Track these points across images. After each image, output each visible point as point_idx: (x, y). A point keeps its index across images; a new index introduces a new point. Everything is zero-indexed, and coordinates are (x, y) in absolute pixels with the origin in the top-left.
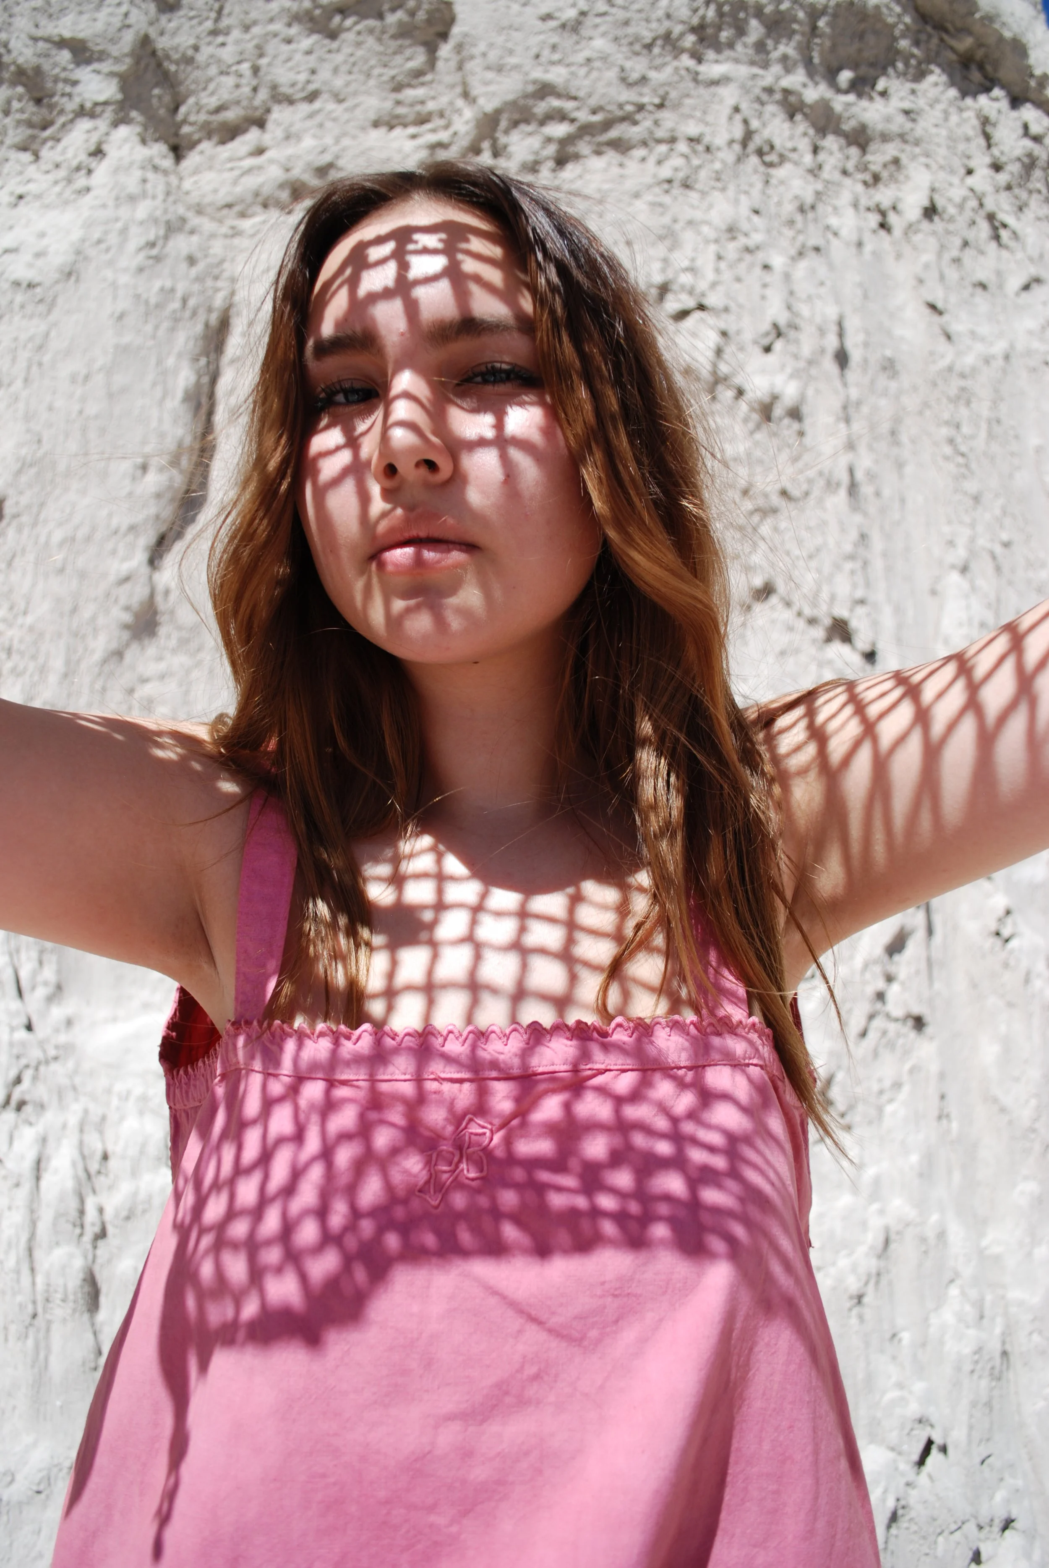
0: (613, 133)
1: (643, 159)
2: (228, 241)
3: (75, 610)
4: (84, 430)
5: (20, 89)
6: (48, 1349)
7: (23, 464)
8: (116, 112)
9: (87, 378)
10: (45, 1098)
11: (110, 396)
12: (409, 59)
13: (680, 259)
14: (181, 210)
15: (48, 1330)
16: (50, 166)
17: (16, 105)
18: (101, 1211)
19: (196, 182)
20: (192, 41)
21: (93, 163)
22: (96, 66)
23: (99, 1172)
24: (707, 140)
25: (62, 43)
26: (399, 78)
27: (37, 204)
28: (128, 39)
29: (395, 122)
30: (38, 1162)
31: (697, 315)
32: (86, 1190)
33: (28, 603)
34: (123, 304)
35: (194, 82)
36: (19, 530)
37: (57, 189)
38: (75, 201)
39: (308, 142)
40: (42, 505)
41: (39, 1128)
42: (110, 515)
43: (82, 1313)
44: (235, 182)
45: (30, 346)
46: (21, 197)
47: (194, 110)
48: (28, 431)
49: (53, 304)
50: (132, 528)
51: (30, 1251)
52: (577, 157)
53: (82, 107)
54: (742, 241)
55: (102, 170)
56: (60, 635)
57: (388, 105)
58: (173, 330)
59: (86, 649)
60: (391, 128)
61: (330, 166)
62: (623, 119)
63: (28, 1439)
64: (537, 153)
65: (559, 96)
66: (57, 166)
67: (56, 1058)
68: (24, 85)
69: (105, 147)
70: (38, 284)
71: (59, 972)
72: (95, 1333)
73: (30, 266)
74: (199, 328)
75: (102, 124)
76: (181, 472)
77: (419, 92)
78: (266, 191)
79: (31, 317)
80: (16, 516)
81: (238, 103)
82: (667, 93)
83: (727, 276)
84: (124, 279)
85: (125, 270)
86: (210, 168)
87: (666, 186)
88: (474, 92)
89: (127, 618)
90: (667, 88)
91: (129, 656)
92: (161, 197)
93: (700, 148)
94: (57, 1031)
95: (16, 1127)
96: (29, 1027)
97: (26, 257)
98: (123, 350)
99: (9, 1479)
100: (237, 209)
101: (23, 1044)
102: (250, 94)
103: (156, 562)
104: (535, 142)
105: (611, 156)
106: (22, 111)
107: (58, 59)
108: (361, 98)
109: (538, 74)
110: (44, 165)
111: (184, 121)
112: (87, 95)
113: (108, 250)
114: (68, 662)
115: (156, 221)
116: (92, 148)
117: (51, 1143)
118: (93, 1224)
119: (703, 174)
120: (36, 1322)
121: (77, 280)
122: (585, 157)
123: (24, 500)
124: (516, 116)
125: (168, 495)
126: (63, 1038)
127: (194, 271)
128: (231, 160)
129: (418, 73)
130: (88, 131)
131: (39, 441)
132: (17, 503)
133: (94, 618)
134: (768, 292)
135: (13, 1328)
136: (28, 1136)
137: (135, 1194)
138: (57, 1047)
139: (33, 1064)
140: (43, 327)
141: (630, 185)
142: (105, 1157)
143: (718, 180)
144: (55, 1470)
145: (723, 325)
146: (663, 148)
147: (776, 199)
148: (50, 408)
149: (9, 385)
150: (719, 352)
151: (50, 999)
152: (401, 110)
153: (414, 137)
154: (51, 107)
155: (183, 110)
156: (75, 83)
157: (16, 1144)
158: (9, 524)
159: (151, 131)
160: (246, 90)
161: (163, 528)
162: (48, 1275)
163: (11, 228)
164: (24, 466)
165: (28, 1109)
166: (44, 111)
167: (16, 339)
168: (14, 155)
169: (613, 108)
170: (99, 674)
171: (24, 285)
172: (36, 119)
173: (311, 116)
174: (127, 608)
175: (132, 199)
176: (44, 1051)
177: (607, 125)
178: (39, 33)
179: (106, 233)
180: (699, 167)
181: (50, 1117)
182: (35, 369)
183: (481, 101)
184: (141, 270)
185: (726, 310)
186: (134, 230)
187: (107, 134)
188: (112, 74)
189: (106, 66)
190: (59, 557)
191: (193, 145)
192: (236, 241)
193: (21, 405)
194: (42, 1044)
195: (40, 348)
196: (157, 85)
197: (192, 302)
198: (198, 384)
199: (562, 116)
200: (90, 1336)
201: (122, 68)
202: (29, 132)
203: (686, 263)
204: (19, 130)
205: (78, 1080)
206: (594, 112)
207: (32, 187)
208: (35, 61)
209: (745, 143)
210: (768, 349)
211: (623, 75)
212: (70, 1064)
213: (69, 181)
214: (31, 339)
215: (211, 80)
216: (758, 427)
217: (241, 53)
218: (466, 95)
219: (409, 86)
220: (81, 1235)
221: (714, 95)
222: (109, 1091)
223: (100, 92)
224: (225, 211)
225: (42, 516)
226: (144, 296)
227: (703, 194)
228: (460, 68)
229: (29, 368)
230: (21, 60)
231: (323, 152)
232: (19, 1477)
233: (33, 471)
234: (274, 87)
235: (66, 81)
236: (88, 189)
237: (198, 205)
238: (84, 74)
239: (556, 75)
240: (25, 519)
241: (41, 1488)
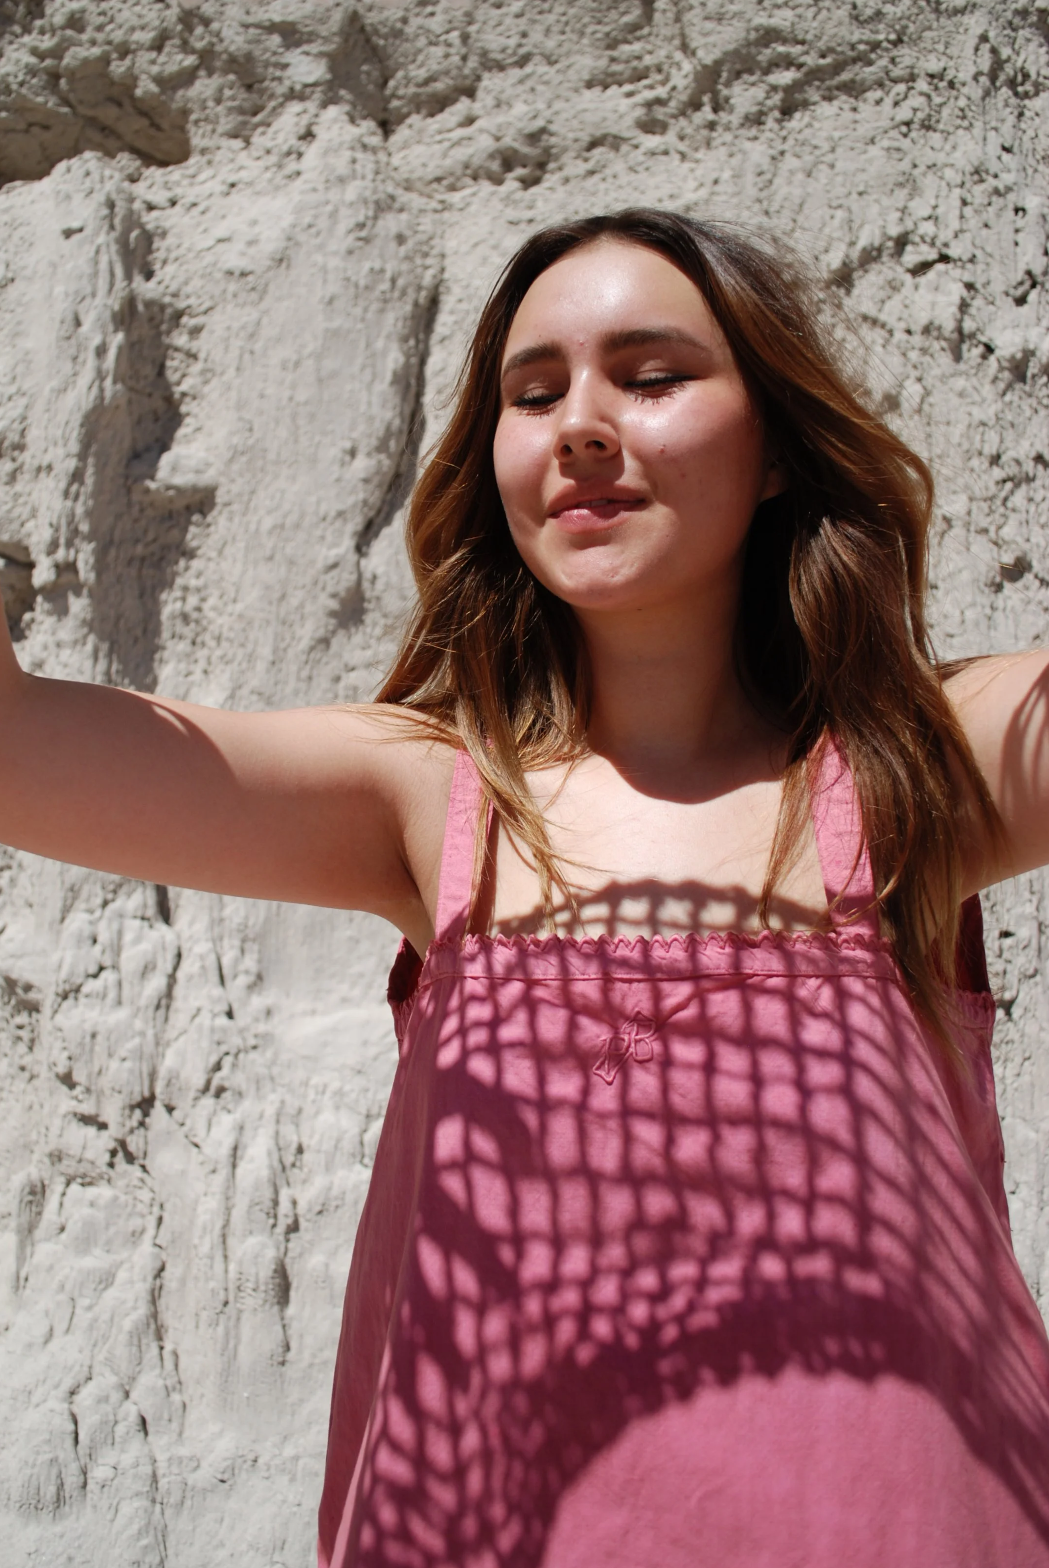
0: (845, 76)
1: (878, 102)
2: (437, 216)
3: (283, 597)
4: (294, 417)
5: (232, 77)
6: (238, 1337)
7: (235, 452)
8: (324, 93)
9: (297, 364)
10: (244, 1087)
11: (320, 381)
12: (624, 14)
13: (920, 208)
14: (390, 189)
15: (238, 1319)
16: (261, 153)
17: (228, 93)
18: (294, 1203)
19: (404, 158)
20: (400, 14)
21: (303, 146)
22: (305, 48)
23: (293, 1165)
24: (950, 74)
25: (272, 28)
26: (614, 33)
27: (249, 191)
28: (337, 17)
29: (609, 80)
30: (235, 1149)
31: (940, 267)
32: (281, 1182)
33: (237, 591)
34: (333, 288)
35: (402, 55)
36: (230, 519)
37: (268, 175)
38: (286, 185)
39: (520, 108)
40: (253, 492)
41: (237, 1116)
42: (318, 503)
43: (272, 1305)
44: (445, 155)
45: (242, 334)
46: (233, 185)
47: (404, 82)
48: (240, 419)
49: (265, 291)
50: (340, 514)
51: (224, 1237)
52: (805, 104)
53: (292, 89)
54: (991, 182)
55: (312, 152)
56: (268, 622)
57: (603, 63)
58: (382, 311)
59: (293, 638)
60: (606, 87)
61: (543, 131)
62: (854, 61)
63: (214, 1428)
64: (760, 104)
65: (785, 41)
66: (268, 152)
67: (255, 1047)
68: (236, 73)
69: (315, 129)
70: (251, 273)
71: (260, 961)
72: (284, 1326)
73: (243, 254)
74: (408, 308)
75: (311, 106)
76: (390, 456)
77: (636, 47)
78: (476, 162)
79: (244, 304)
80: (227, 504)
81: (447, 73)
82: (905, 27)
83: (973, 222)
84: (334, 262)
85: (335, 253)
86: (418, 142)
87: (904, 129)
88: (693, 45)
89: (334, 605)
90: (904, 22)
91: (335, 643)
92: (370, 176)
93: (943, 85)
94: (257, 1020)
95: (215, 1112)
96: (230, 1015)
97: (238, 245)
98: (334, 334)
99: (195, 1464)
100: (445, 183)
101: (224, 1030)
102: (460, 63)
103: (364, 549)
104: (759, 92)
105: (843, 100)
106: (233, 98)
107: (268, 43)
108: (572, 60)
109: (761, 19)
110: (255, 151)
111: (394, 96)
112: (296, 79)
113: (318, 234)
114: (275, 651)
115: (365, 202)
116: (302, 131)
117: (248, 1133)
118: (286, 1216)
119: (946, 112)
120: (227, 1310)
121: (288, 267)
122: (814, 104)
123: (235, 488)
124: (738, 66)
125: (376, 481)
126: (262, 1028)
127: (403, 250)
128: (440, 132)
129: (634, 28)
130: (298, 114)
131: (251, 430)
132: (229, 492)
133: (302, 606)
134: (1020, 237)
135: (204, 1315)
136: (225, 1123)
137: (329, 1189)
138: (256, 1036)
139: (233, 1051)
140: (255, 315)
141: (863, 130)
142: (300, 1150)
143: (964, 117)
144: (240, 1461)
145: (967, 277)
146: (901, 88)
147: (1031, 133)
148: (262, 396)
149: (222, 374)
150: (964, 306)
151: (251, 988)
152: (616, 68)
153: (630, 95)
154: (262, 92)
155: (392, 83)
156: (285, 66)
157: (214, 1130)
158: (220, 513)
159: (359, 108)
160: (456, 59)
161: (372, 514)
162: (240, 1263)
163: (224, 217)
164: (236, 454)
165: (226, 1095)
166: (255, 96)
167: (229, 328)
168: (226, 143)
169: (845, 48)
170: (307, 662)
171: (237, 273)
172: (246, 105)
173: (521, 81)
174: (334, 596)
175: (342, 180)
176: (244, 1039)
177: (838, 68)
178: (250, 20)
179: (316, 217)
180: (941, 105)
181: (247, 1105)
182: (247, 356)
183: (700, 53)
184: (350, 252)
185: (972, 260)
186: (344, 212)
187: (317, 116)
188: (321, 54)
189: (314, 48)
190: (269, 544)
191: (402, 118)
192: (446, 215)
193: (233, 394)
194: (241, 1031)
195: (252, 336)
196: (365, 61)
197: (401, 282)
198: (407, 366)
199: (788, 62)
200: (278, 1328)
201: (330, 47)
202: (241, 118)
203: (927, 212)
204: (231, 118)
205: (276, 1070)
206: (823, 56)
207: (244, 175)
208: (247, 47)
209: (993, 77)
210: (1021, 301)
211: (854, 13)
212: (269, 1054)
213: (280, 166)
214: (243, 327)
215: (420, 51)
216: (1009, 387)
217: (450, 22)
218: (685, 47)
219: (627, 42)
220: (274, 1226)
221: (957, 26)
222: (306, 1084)
223: (310, 73)
224: (435, 186)
225: (252, 504)
226: (354, 278)
227: (947, 134)
228: (678, 19)
229: (241, 357)
230: (232, 48)
231: (535, 117)
232: (204, 1464)
233: (244, 459)
234: (484, 54)
235: (277, 65)
236: (298, 174)
237: (407, 180)
238: (294, 57)
239: (782, 19)
240: (235, 507)
241: (225, 1477)
